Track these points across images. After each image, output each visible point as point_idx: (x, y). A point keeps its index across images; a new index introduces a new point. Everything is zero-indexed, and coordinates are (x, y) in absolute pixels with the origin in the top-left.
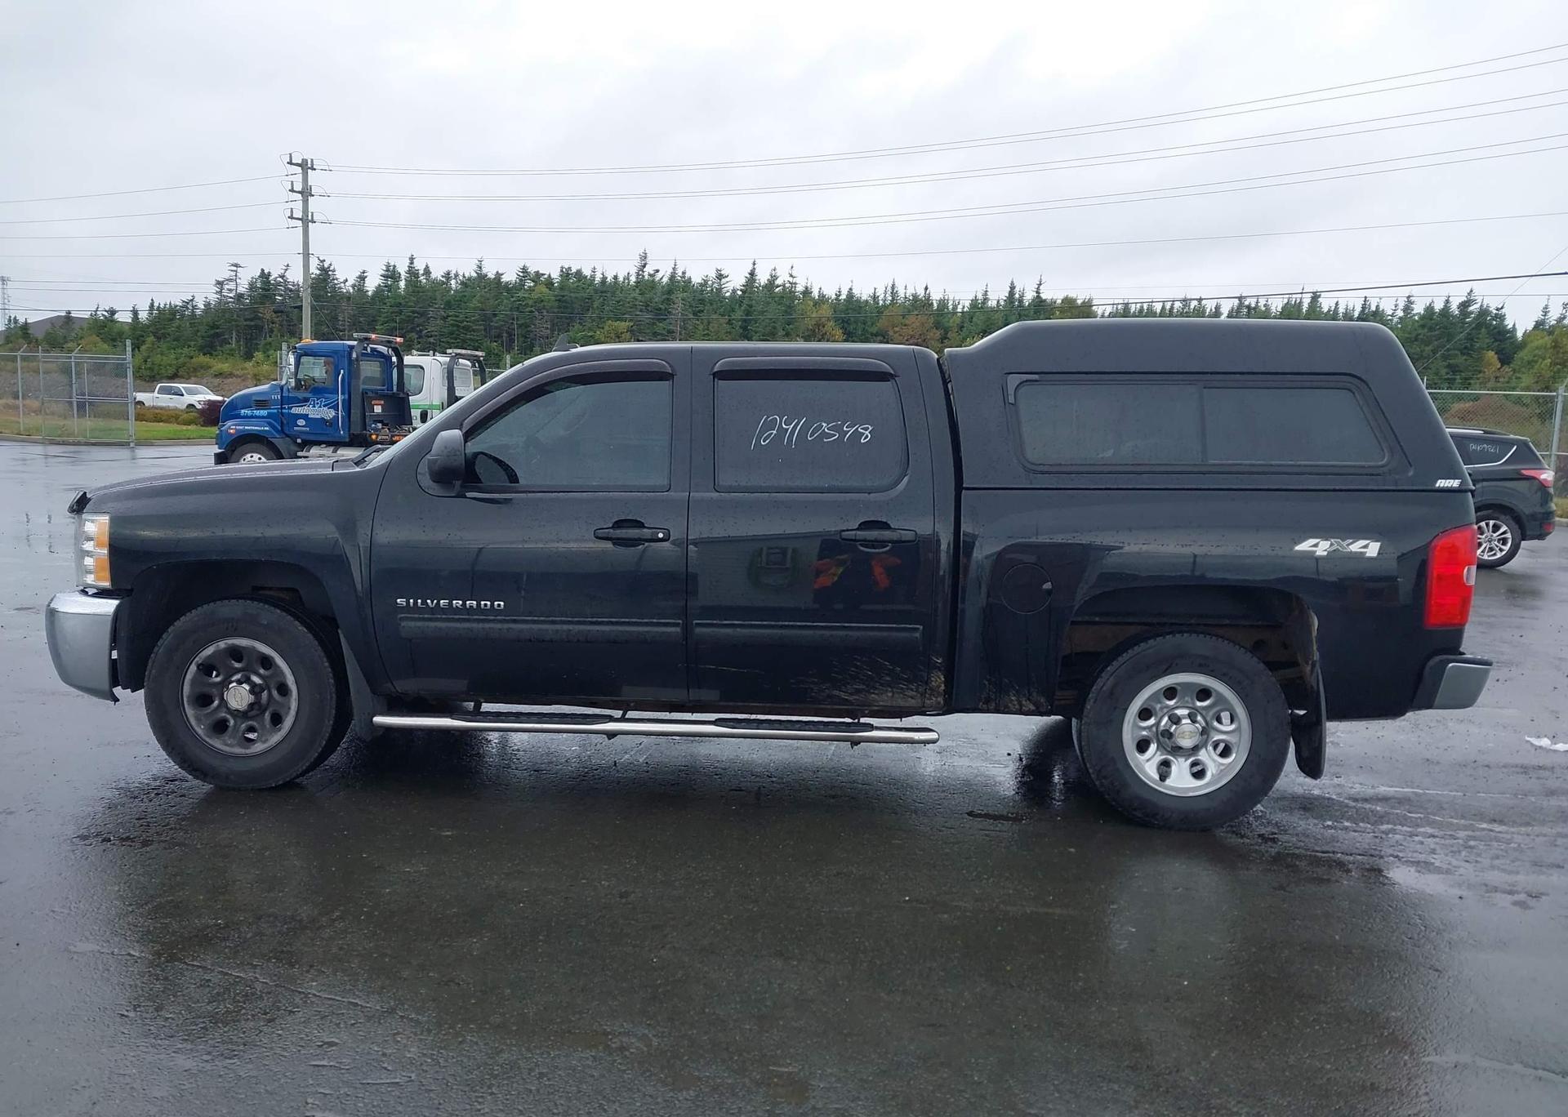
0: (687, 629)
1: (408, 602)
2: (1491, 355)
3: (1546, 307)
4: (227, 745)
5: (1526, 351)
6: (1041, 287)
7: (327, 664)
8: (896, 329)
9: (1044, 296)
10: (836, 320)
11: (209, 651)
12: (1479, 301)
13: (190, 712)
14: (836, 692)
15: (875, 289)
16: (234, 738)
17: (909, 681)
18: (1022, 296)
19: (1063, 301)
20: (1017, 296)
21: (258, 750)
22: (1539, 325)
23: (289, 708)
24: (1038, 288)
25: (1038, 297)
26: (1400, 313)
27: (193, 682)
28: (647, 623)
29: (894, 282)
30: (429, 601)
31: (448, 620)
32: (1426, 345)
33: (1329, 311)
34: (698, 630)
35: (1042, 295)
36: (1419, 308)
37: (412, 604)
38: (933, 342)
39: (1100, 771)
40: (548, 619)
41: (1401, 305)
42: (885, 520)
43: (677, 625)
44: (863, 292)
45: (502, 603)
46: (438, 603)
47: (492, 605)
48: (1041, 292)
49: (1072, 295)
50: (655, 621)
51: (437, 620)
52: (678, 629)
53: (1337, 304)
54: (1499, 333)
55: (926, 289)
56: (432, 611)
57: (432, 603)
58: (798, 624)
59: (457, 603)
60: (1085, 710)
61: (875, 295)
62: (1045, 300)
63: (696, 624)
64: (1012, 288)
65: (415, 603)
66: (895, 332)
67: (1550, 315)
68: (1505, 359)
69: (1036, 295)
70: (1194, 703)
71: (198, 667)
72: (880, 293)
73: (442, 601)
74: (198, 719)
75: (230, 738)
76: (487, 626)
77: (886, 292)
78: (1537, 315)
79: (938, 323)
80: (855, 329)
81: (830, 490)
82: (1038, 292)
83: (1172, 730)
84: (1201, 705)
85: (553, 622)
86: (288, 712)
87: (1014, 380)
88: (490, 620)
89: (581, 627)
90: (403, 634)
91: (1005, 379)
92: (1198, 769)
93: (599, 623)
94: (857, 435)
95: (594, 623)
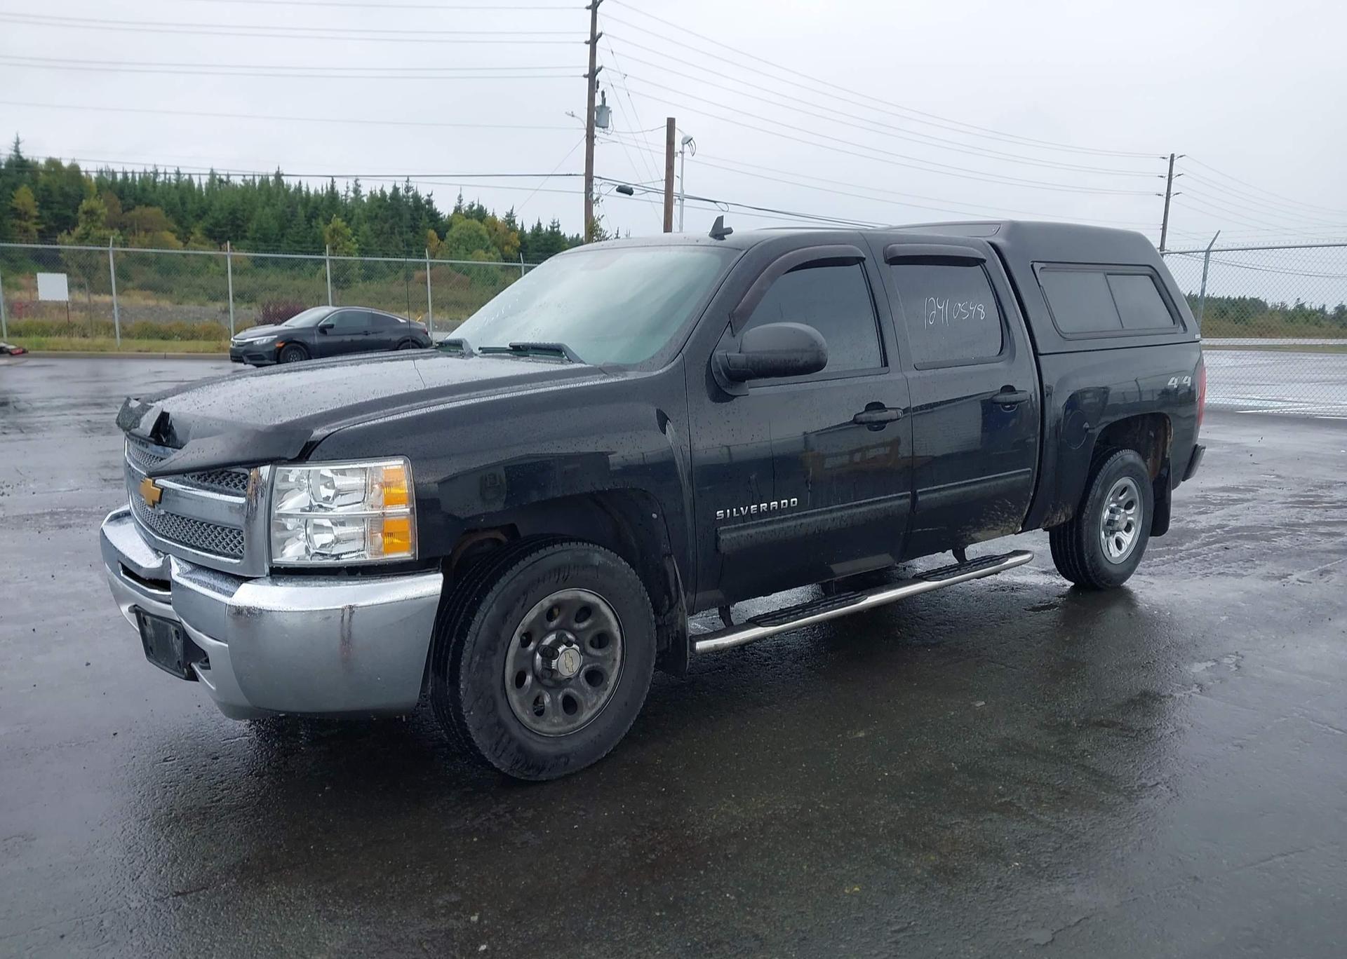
0: (914, 498)
1: (725, 513)
2: (432, 233)
3: (460, 196)
4: (554, 725)
5: (454, 230)
6: (20, 146)
9: (24, 155)
13: (513, 698)
16: (556, 715)
21: (585, 719)
22: (457, 209)
23: (614, 660)
26: (351, 194)
27: (515, 657)
28: (890, 498)
30: (742, 509)
31: (757, 525)
32: (385, 223)
34: (920, 498)
35: (22, 154)
36: (365, 191)
37: (728, 515)
40: (827, 508)
41: (351, 188)
42: (1012, 384)
43: (908, 496)
45: (796, 499)
46: (749, 509)
47: (789, 502)
48: (21, 150)
49: (56, 156)
50: (894, 495)
51: (748, 527)
52: (908, 500)
53: (300, 183)
54: (432, 215)
56: (743, 518)
57: (744, 510)
58: (974, 480)
59: (763, 506)
62: (27, 160)
63: (920, 493)
65: (732, 512)
67: (463, 202)
68: (442, 237)
70: (1119, 499)
71: (521, 638)
73: (752, 507)
74: (521, 704)
75: (552, 716)
76: (786, 525)
78: (455, 203)
83: (1116, 519)
84: (1121, 498)
85: (831, 511)
86: (613, 666)
87: (1037, 267)
88: (788, 518)
89: (850, 511)
90: (723, 548)
91: (1032, 266)
92: (1119, 543)
93: (861, 505)
94: (978, 313)
95: (857, 506)
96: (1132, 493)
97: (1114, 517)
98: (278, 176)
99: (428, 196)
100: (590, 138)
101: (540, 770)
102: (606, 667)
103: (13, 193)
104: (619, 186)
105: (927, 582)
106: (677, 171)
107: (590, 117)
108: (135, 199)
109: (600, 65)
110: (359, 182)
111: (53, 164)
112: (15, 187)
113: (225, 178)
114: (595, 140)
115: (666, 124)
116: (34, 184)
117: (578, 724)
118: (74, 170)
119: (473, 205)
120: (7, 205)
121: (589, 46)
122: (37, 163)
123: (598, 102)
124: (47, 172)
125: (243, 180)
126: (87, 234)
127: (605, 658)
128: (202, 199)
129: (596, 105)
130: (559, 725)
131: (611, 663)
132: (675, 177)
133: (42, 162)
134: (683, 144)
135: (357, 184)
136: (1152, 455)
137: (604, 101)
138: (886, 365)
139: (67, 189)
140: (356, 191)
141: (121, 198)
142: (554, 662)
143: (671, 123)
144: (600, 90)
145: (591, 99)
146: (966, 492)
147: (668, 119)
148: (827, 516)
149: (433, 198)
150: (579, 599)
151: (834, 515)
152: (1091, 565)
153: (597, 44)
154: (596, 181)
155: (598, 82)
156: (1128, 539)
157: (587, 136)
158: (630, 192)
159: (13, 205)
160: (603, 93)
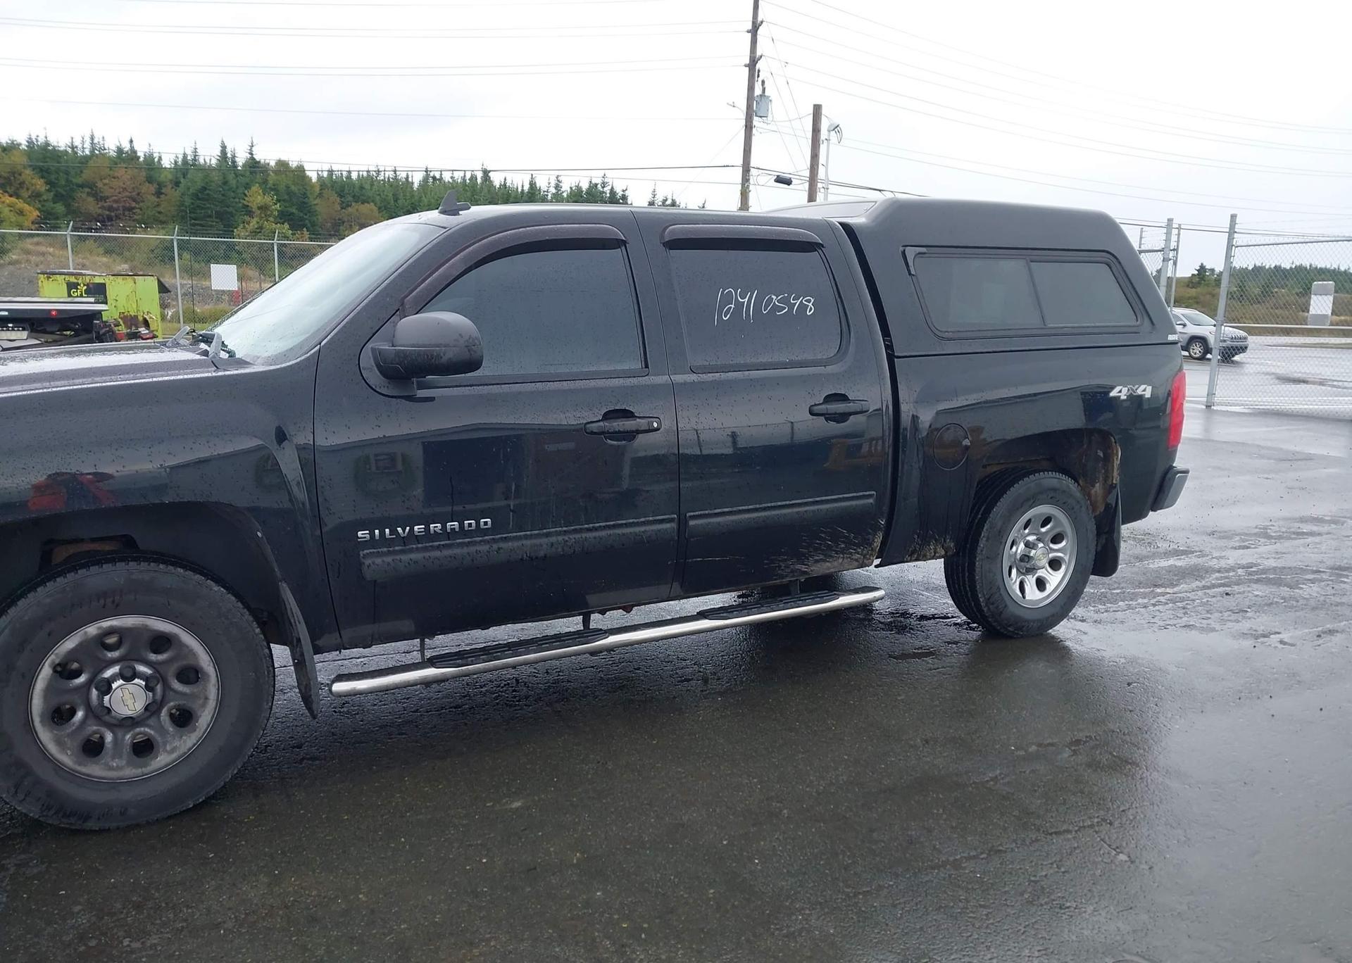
0: (682, 522)
1: (372, 534)
4: (111, 769)
6: (253, 149)
7: (258, 630)
8: (106, 181)
9: (257, 158)
10: (34, 168)
11: (70, 644)
12: (610, 184)
13: (45, 736)
14: (798, 567)
15: (72, 138)
16: (120, 757)
17: (858, 545)
18: (234, 157)
19: (276, 163)
20: (229, 155)
21: (163, 763)
23: (206, 698)
24: (251, 150)
25: (252, 159)
27: (48, 691)
28: (644, 522)
29: (92, 132)
30: (399, 529)
31: (426, 549)
33: (501, 185)
34: (692, 523)
36: (565, 187)
37: (377, 536)
38: (148, 197)
39: (989, 599)
40: (541, 532)
41: (553, 183)
42: (843, 393)
43: (671, 520)
44: (60, 140)
45: (488, 520)
46: (412, 530)
47: (478, 523)
48: (253, 153)
49: (284, 158)
50: (651, 518)
51: (411, 551)
52: (672, 525)
55: (131, 141)
56: (404, 541)
57: (404, 531)
58: (779, 504)
59: (436, 527)
60: (979, 548)
61: (72, 145)
62: (259, 162)
63: (690, 517)
64: (224, 147)
65: (382, 533)
66: (105, 185)
69: (249, 156)
70: (1039, 530)
71: (55, 671)
72: (77, 143)
73: (416, 528)
74: (59, 743)
75: (113, 758)
76: (472, 549)
77: (83, 142)
79: (151, 177)
80: (57, 179)
81: (792, 365)
82: (251, 154)
83: (1032, 555)
84: (1043, 530)
85: (547, 535)
86: (204, 705)
87: (911, 253)
88: (476, 542)
89: (578, 536)
90: (368, 574)
91: (904, 253)
92: (1041, 584)
93: (596, 529)
94: (803, 307)
95: (589, 530)
96: (1058, 523)
97: (1030, 552)
98: (486, 173)
99: (623, 191)
100: (749, 128)
101: (87, 818)
102: (194, 705)
103: (246, 192)
104: (778, 176)
105: (707, 621)
106: (822, 160)
107: (749, 107)
108: (354, 197)
109: (760, 54)
110: (560, 178)
111: (282, 164)
112: (248, 186)
113: (438, 176)
114: (754, 130)
115: (812, 112)
116: (264, 183)
117: (149, 769)
118: (301, 170)
119: (666, 200)
120: (240, 202)
121: (750, 34)
122: (268, 164)
123: (758, 91)
124: (277, 172)
125: (452, 178)
126: (261, 228)
127: (193, 696)
128: (412, 196)
129: (756, 95)
130: (119, 768)
131: (201, 702)
132: (820, 166)
133: (273, 164)
134: (829, 131)
135: (558, 181)
136: (1101, 479)
137: (764, 90)
138: (647, 366)
139: (293, 188)
140: (557, 187)
141: (341, 196)
142: (107, 698)
143: (817, 109)
144: (760, 79)
145: (751, 88)
146: (767, 517)
147: (815, 105)
148: (544, 540)
149: (627, 193)
150: (145, 628)
151: (553, 539)
152: (989, 609)
153: (758, 32)
154: (753, 172)
155: (759, 71)
156: (1055, 580)
157: (746, 126)
158: (788, 182)
159: (245, 203)
160: (763, 82)
